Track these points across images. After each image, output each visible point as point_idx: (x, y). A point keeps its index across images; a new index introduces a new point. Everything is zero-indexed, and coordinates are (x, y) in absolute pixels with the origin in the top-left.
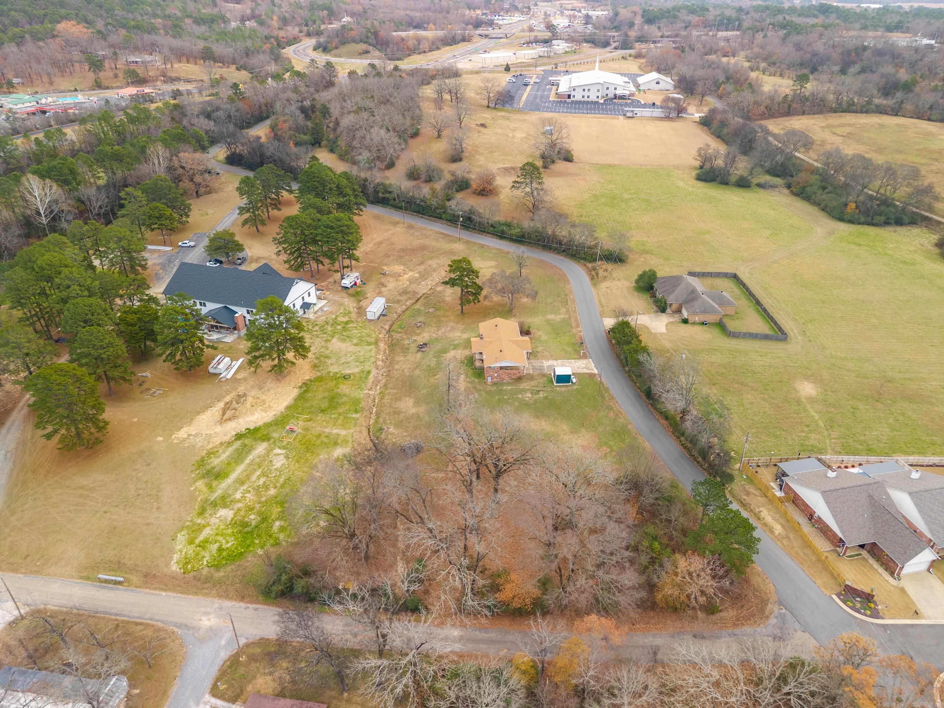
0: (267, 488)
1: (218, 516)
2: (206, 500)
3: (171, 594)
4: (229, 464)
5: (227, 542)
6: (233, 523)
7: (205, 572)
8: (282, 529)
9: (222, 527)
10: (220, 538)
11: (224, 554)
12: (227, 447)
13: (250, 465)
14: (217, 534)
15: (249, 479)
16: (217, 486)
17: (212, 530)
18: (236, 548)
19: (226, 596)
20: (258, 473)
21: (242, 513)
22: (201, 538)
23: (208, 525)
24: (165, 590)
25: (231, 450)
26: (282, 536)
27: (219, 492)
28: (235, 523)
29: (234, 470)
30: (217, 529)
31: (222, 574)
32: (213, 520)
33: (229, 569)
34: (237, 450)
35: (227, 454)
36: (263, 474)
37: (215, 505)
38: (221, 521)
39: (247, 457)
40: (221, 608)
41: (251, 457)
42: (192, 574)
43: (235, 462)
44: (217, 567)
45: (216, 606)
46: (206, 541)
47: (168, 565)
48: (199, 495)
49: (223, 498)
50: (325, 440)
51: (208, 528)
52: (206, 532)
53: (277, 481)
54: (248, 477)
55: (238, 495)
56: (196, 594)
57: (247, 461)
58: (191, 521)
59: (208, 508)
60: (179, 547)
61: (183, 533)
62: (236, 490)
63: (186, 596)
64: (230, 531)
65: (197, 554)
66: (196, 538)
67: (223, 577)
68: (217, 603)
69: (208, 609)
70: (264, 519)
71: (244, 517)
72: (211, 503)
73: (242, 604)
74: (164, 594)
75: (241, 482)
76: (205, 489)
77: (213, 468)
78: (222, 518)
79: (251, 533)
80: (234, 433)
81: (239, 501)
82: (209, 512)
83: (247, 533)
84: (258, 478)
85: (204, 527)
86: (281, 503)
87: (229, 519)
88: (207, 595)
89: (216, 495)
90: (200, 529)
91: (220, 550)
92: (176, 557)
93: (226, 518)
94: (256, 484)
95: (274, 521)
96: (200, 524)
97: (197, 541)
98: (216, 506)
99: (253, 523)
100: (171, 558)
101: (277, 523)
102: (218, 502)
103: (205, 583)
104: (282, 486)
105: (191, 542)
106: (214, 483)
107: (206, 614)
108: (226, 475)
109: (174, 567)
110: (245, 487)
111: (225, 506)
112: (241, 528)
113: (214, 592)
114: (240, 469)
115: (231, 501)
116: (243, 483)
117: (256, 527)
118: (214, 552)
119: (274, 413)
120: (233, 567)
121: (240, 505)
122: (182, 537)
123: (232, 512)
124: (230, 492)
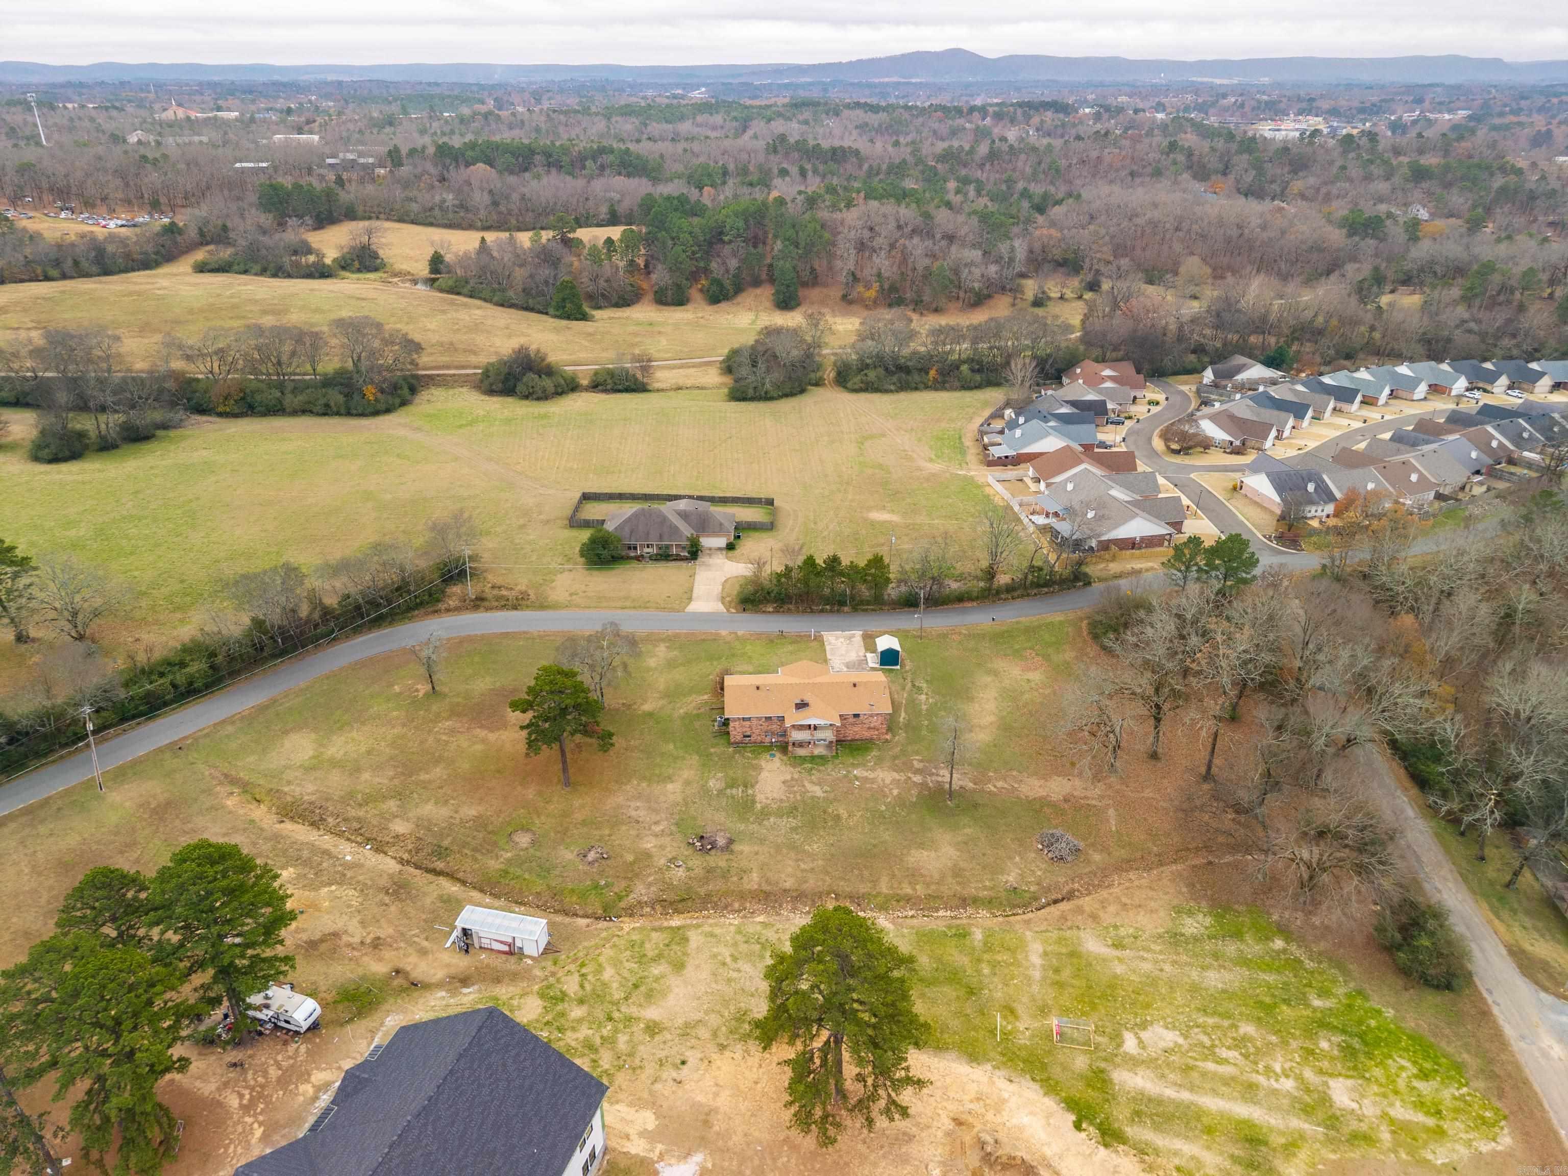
0: (1245, 1039)
1: (1354, 1105)
2: (1329, 1141)
3: (1555, 1121)
4: (1209, 1130)
5: (1402, 1068)
6: (1357, 1071)
7: (1480, 1084)
8: (1324, 993)
9: (1376, 1088)
10: (1401, 1084)
11: (1428, 1065)
12: (1157, 1152)
13: (1192, 1089)
14: (1396, 1092)
15: (1233, 1078)
16: (1281, 1133)
17: (1392, 1105)
18: (1406, 1050)
19: (1498, 1035)
20: (1211, 1066)
21: (1325, 1064)
22: (1420, 1118)
23: (1385, 1115)
24: (1556, 1134)
25: (1161, 1141)
26: (1341, 991)
27: (1297, 1123)
28: (1355, 1068)
29: (1222, 1114)
30: (1385, 1096)
31: (1465, 1056)
32: (1370, 1109)
33: (1450, 1050)
34: (1157, 1128)
35: (1178, 1144)
36: (1210, 1053)
37: (1333, 1121)
38: (1363, 1096)
39: (1172, 1101)
40: (1523, 1037)
41: (1170, 1093)
42: (1499, 1105)
43: (1198, 1119)
44: (1459, 1067)
45: (1522, 1044)
46: (1420, 1105)
47: (1508, 1154)
48: (1324, 1162)
49: (1307, 1111)
50: (1066, 973)
51: (1392, 1113)
52: (1400, 1112)
53: (1217, 1027)
54: (1228, 1081)
55: (1288, 1084)
56: (1526, 1082)
57: (1185, 1096)
58: (1395, 1152)
59: (1346, 1130)
60: (1463, 1151)
61: (1430, 1157)
62: (1275, 1092)
63: (1541, 1094)
64: (1377, 1072)
65: (1457, 1110)
66: (1427, 1130)
67: (1469, 1052)
68: (1517, 1045)
69: (1537, 1054)
70: (1323, 1024)
71: (1332, 1059)
72: (1333, 1127)
73: (1495, 1010)
74: (1563, 1133)
75: (1249, 1091)
76: (1303, 1155)
77: (1234, 1159)
78: (1356, 1096)
79: (1362, 1036)
80: (1102, 1152)
81: (1300, 1078)
82: (1354, 1125)
83: (1366, 1044)
84: (1226, 1061)
85: (1392, 1121)
86: (1269, 1009)
87: (1350, 1082)
88: (1518, 1067)
89: (1306, 1126)
90: (1399, 1128)
91: (1424, 1075)
92: (1485, 1147)
93: (1353, 1089)
94: (1241, 1060)
95: (1315, 1010)
96: (1393, 1132)
97: (1431, 1122)
98: (1334, 1117)
99: (1338, 1038)
100: (1495, 1154)
101: (1317, 1003)
102: (1320, 1115)
103: (1498, 1076)
104: (1227, 1015)
105: (1439, 1133)
106: (1278, 1141)
107: (1545, 1055)
108: (1248, 1123)
109: (1506, 1141)
110: (1261, 1080)
111: (1325, 1100)
112: (1362, 1058)
113: (1503, 1057)
114: (1211, 1103)
115: (1308, 1091)
116: (1251, 1087)
117: (1344, 1032)
118: (1434, 1084)
119: (1002, 1084)
120: (1443, 1044)
121: (1308, 1074)
122: (1439, 1155)
123: (1332, 1083)
124: (1285, 1102)
